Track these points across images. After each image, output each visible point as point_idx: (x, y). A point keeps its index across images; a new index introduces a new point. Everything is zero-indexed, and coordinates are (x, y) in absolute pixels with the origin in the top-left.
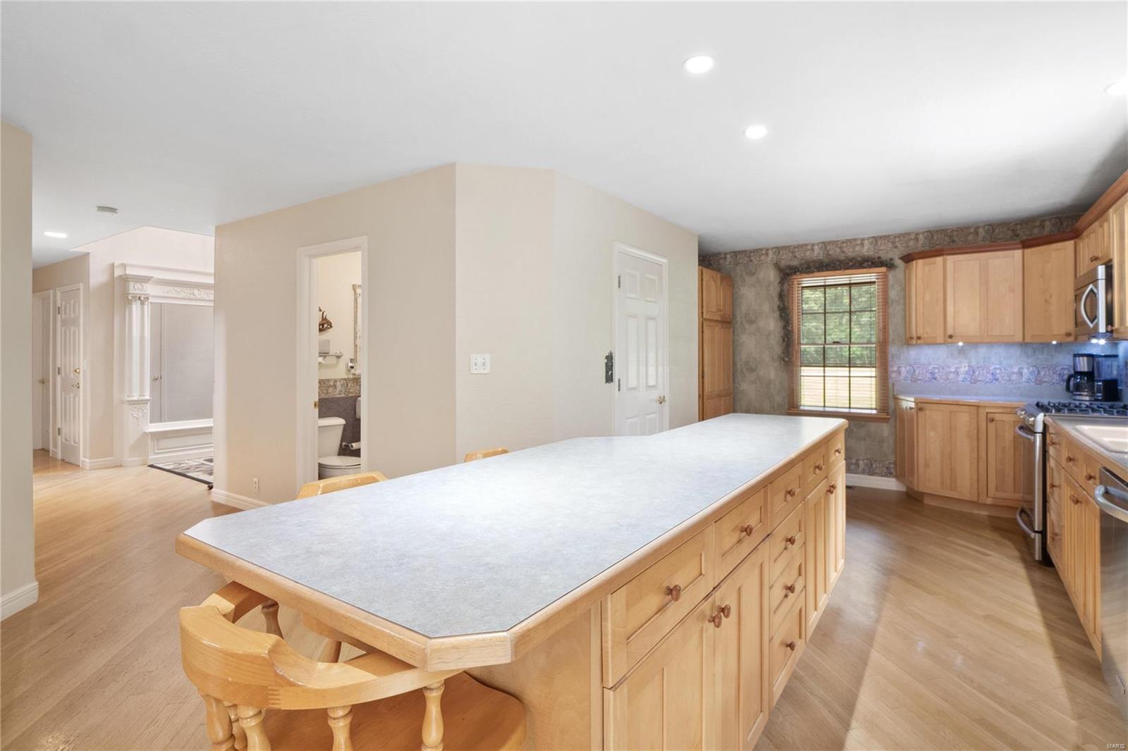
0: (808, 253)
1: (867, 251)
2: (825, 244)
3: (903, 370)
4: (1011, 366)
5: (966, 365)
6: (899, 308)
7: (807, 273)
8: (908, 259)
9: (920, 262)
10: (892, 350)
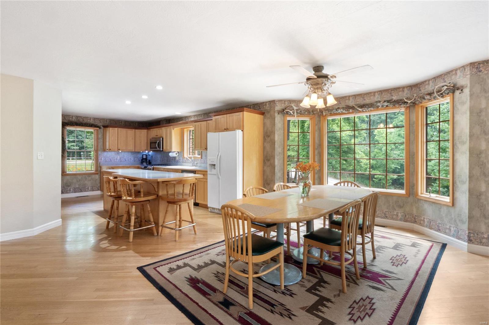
0: (71, 119)
1: (92, 122)
2: (77, 117)
3: (102, 158)
4: (129, 157)
5: (119, 157)
6: (102, 140)
7: (72, 126)
8: (105, 127)
9: (111, 129)
10: (99, 153)
